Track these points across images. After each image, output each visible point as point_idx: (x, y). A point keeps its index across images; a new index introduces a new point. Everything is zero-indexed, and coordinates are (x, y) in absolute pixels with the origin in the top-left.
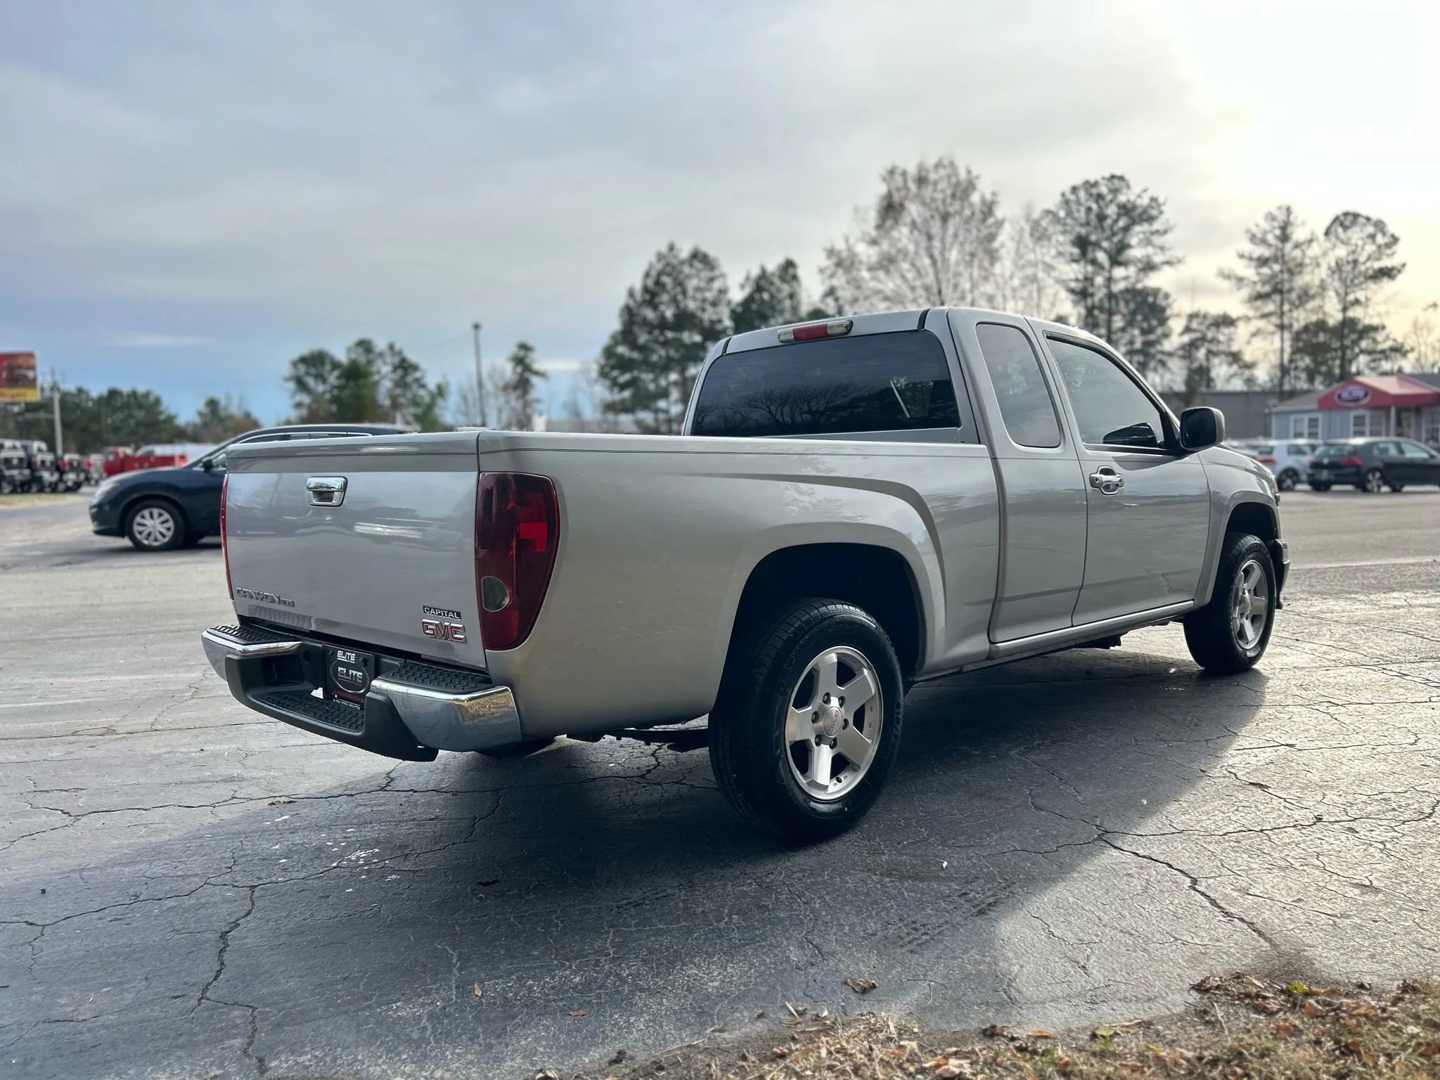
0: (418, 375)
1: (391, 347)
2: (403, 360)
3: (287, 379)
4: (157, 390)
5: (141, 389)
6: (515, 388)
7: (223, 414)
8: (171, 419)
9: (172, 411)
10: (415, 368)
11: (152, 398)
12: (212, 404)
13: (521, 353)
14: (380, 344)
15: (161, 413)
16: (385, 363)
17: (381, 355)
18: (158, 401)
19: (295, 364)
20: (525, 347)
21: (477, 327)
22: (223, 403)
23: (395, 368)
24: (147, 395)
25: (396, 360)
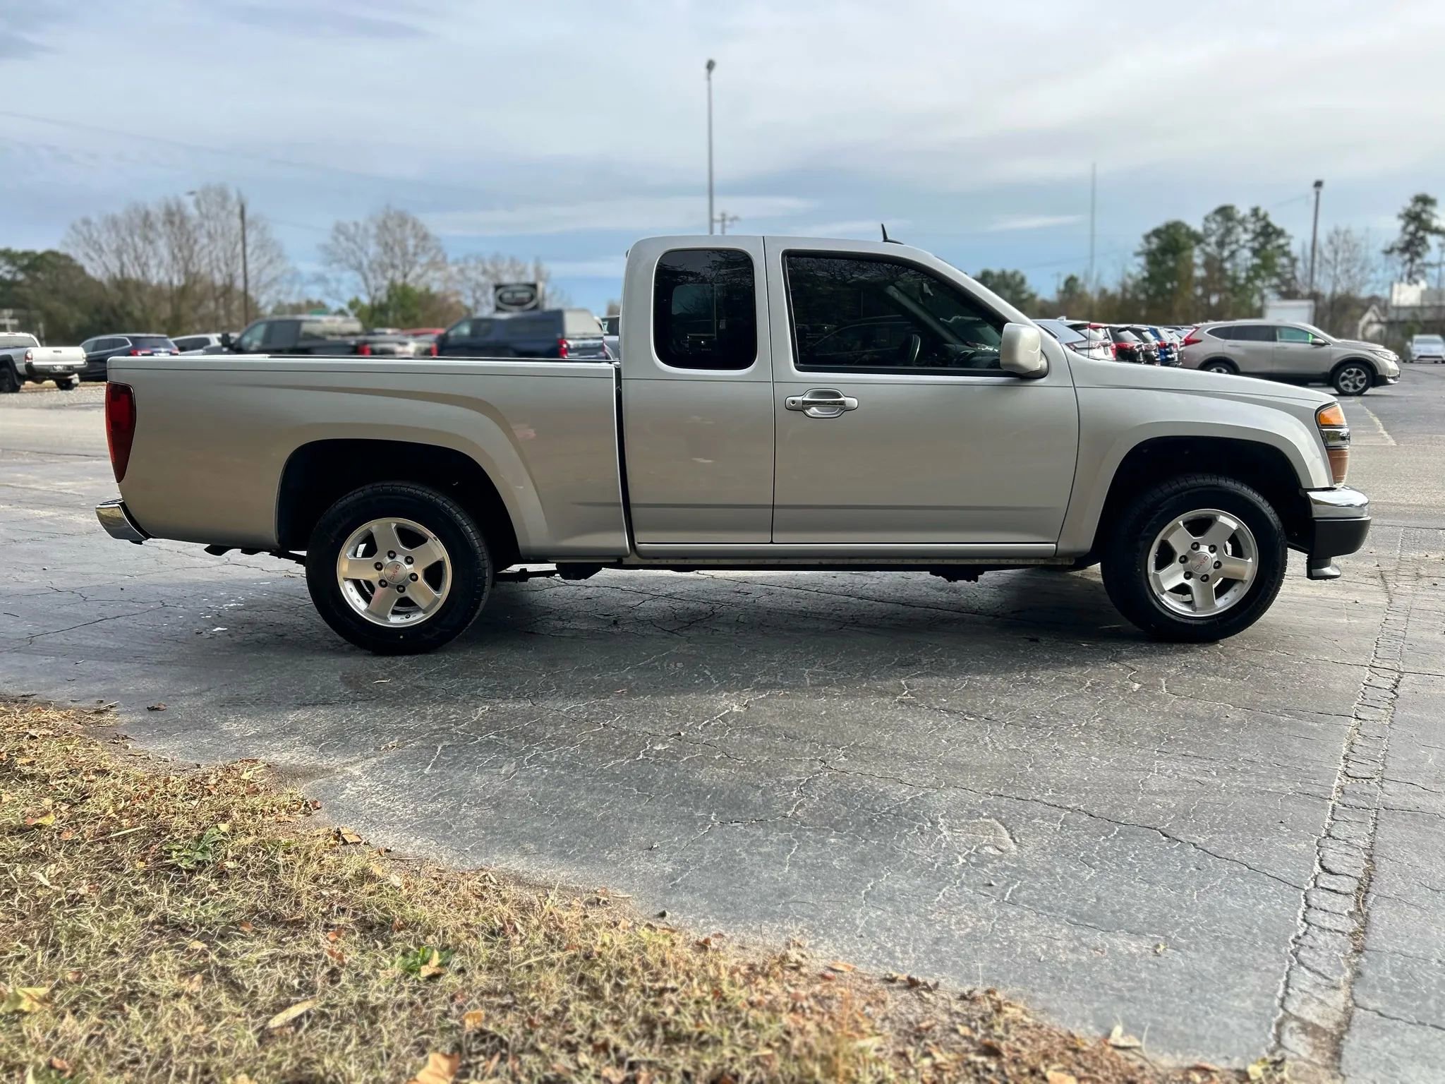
0: (1282, 241)
1: (1255, 212)
2: (1268, 225)
3: (1137, 254)
4: (1024, 272)
5: (1009, 270)
6: (1404, 250)
7: (1079, 290)
8: (1033, 296)
9: (1033, 290)
10: (1280, 233)
11: (1018, 278)
12: (1071, 282)
13: (1418, 208)
14: (1243, 210)
15: (1023, 292)
16: (1246, 230)
17: (1242, 222)
18: (1022, 281)
19: (1147, 238)
20: (1425, 200)
21: (1318, 184)
22: (1081, 281)
23: (1257, 235)
24: (1014, 275)
25: (1258, 228)
